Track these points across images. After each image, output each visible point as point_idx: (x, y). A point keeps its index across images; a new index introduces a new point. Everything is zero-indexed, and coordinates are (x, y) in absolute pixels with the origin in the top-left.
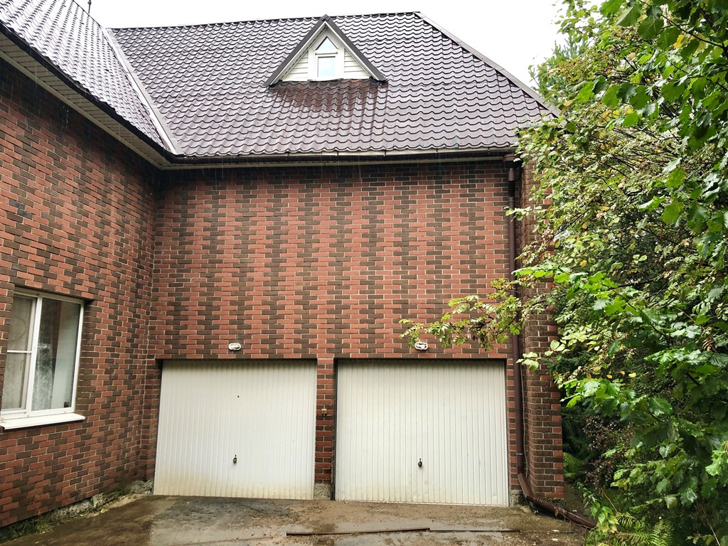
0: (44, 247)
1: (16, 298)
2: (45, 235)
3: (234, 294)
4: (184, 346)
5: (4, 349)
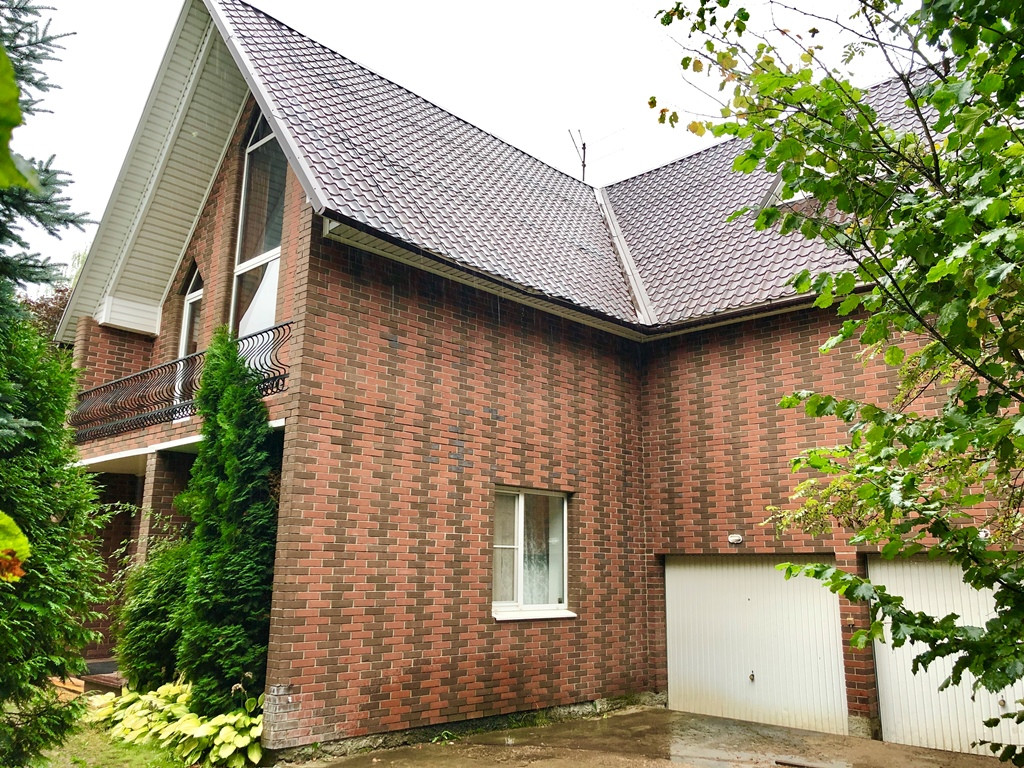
0: (519, 446)
1: (498, 496)
2: (518, 434)
3: (730, 475)
4: (681, 539)
5: (491, 545)
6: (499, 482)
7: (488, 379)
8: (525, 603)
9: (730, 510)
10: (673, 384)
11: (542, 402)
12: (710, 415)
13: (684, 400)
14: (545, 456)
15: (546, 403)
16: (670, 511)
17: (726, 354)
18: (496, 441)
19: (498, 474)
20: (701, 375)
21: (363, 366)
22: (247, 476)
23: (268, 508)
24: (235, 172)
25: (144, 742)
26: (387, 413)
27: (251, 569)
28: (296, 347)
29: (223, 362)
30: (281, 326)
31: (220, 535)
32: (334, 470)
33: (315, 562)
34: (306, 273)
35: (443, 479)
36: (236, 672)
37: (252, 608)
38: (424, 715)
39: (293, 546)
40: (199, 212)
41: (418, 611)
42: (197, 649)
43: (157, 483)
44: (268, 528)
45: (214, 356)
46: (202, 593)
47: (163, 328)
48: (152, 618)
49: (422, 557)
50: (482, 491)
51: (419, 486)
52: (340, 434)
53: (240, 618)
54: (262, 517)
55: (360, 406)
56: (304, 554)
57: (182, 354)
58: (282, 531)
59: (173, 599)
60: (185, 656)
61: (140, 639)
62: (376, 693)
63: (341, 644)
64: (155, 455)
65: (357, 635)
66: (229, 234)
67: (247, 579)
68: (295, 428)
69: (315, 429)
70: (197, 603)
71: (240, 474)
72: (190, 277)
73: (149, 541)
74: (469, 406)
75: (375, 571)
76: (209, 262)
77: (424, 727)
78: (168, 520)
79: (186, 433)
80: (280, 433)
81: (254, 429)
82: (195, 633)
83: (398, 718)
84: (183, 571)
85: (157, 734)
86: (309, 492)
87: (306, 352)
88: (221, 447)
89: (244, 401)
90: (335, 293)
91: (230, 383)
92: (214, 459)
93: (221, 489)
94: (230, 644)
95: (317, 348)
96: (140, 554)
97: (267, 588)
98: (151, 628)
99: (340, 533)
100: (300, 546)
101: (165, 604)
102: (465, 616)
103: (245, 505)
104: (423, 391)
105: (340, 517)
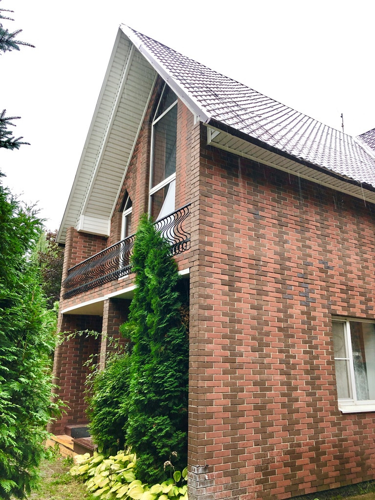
0: (344, 287)
1: (334, 323)
2: (343, 279)
5: (333, 358)
6: (334, 313)
7: (320, 241)
8: (358, 399)
11: (356, 257)
14: (362, 294)
15: (358, 258)
18: (329, 284)
19: (333, 307)
21: (238, 231)
22: (166, 310)
23: (181, 331)
24: (146, 137)
25: (107, 498)
26: (256, 262)
27: (172, 376)
28: (194, 219)
29: (147, 236)
31: (150, 351)
32: (225, 303)
33: (216, 370)
34: (198, 169)
35: (297, 310)
36: (166, 451)
37: (174, 404)
38: (301, 487)
39: (201, 359)
40: (128, 164)
41: (289, 406)
42: (139, 432)
43: (109, 317)
44: (182, 346)
45: (141, 232)
46: (140, 392)
47: (111, 231)
48: (109, 406)
49: (287, 369)
50: (323, 319)
51: (282, 315)
52: (226, 278)
53: (166, 411)
54: (177, 338)
55: (238, 258)
56: (209, 365)
57: (123, 238)
58: (193, 348)
59: (122, 394)
60: (131, 437)
61: (103, 419)
62: (266, 470)
63: (240, 432)
64: (108, 301)
65: (249, 425)
66: (145, 172)
67: (170, 383)
68: (197, 273)
69: (210, 274)
70: (137, 400)
71: (162, 308)
72: (125, 201)
73: (106, 355)
74: (309, 259)
75: (258, 378)
76: (134, 190)
77: (301, 496)
78: (117, 341)
79: (127, 286)
80: (186, 279)
81: (169, 277)
82: (136, 421)
83: (283, 490)
84: (126, 375)
85: (115, 493)
86: (210, 319)
87: (201, 221)
88: (148, 290)
89: (162, 258)
90: (218, 183)
91: (152, 248)
92: (144, 299)
93: (149, 319)
94: (161, 430)
95: (208, 219)
96: (102, 363)
97: (184, 389)
98: (109, 413)
99: (232, 350)
100: (206, 359)
101: (117, 397)
102: (321, 410)
103: (165, 330)
104: (278, 248)
105: (231, 338)
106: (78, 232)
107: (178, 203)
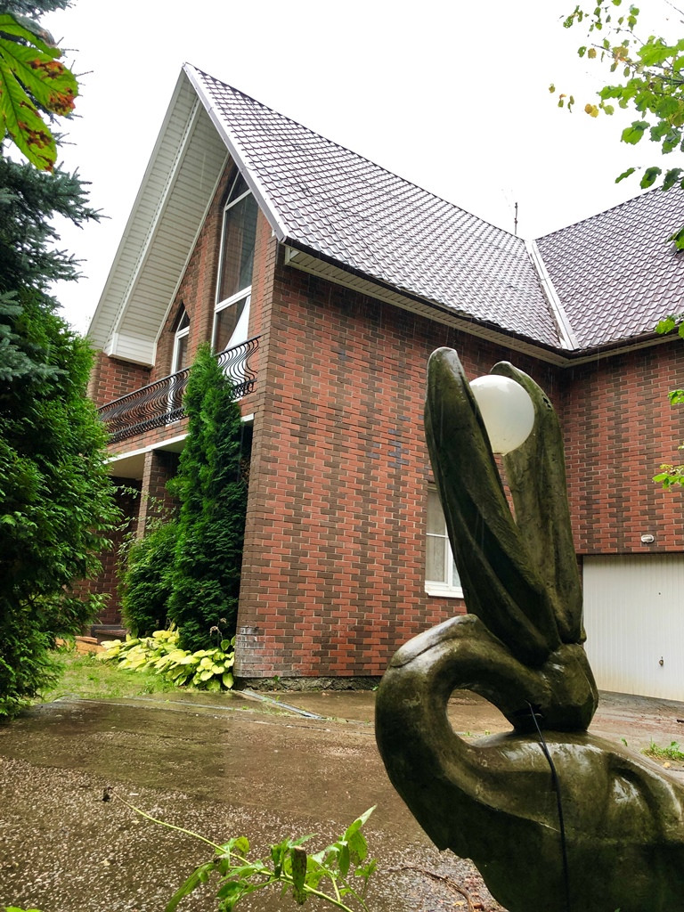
1: (431, 492)
5: (424, 532)
6: (431, 480)
8: (454, 585)
9: (644, 513)
10: (593, 403)
12: (627, 430)
13: (603, 417)
16: (589, 516)
17: (643, 374)
20: (618, 395)
21: (316, 374)
22: (224, 461)
23: (240, 487)
24: (215, 227)
25: (143, 671)
26: (335, 412)
27: (226, 535)
28: (263, 355)
29: (205, 371)
30: (251, 341)
31: (202, 508)
32: (293, 457)
33: (277, 529)
34: (271, 294)
35: (382, 473)
36: (214, 617)
37: (227, 567)
38: (366, 667)
39: (259, 515)
40: (186, 263)
41: (362, 576)
42: (183, 598)
43: (153, 476)
44: (240, 503)
45: (198, 366)
46: (188, 554)
47: (157, 360)
48: (149, 580)
49: (365, 536)
50: (416, 485)
51: (363, 476)
52: (298, 428)
53: (216, 574)
54: (235, 493)
55: (313, 406)
56: (269, 522)
57: (173, 371)
58: (251, 504)
59: (165, 566)
60: (173, 603)
61: (139, 596)
62: (326, 643)
63: (297, 599)
64: (152, 454)
65: (310, 593)
66: (210, 278)
67: (222, 543)
68: (262, 420)
69: (277, 422)
70: (183, 562)
71: (218, 459)
72: (179, 317)
73: (146, 520)
74: (405, 413)
75: (326, 543)
76: (193, 302)
77: (366, 677)
78: (161, 504)
79: (175, 435)
80: (249, 427)
81: (229, 424)
82: (181, 585)
83: (344, 666)
84: (172, 543)
85: (153, 665)
86: (273, 473)
87: (271, 359)
88: (204, 437)
89: (222, 400)
90: (295, 313)
91: (210, 387)
92: (197, 449)
93: (204, 471)
94: (208, 595)
95: (279, 356)
96: (140, 531)
97: (239, 552)
98: (148, 589)
99: (297, 509)
100: (265, 516)
101: (159, 569)
102: (401, 589)
103: (221, 485)
104: (366, 398)
105: (298, 496)
106: (109, 357)
107: (252, 329)
